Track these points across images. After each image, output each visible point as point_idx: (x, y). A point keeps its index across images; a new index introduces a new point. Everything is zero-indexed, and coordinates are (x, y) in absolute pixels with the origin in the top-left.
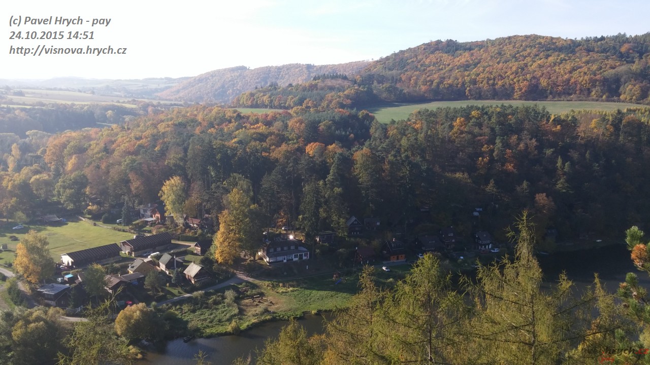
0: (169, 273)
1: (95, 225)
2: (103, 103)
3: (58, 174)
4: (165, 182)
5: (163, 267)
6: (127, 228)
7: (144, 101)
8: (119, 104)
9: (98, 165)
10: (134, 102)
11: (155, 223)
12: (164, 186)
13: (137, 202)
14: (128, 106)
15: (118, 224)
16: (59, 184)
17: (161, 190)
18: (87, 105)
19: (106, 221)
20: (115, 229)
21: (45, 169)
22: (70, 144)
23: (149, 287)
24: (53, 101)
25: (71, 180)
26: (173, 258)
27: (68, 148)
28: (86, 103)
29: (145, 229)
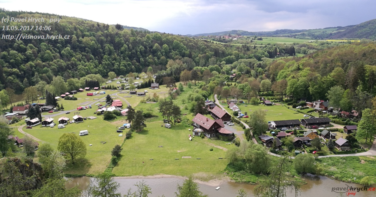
5: (323, 137)
6: (305, 112)
10: (317, 42)
11: (321, 111)
12: (329, 90)
15: (301, 109)
17: (327, 92)
20: (298, 111)
21: (268, 77)
26: (329, 133)
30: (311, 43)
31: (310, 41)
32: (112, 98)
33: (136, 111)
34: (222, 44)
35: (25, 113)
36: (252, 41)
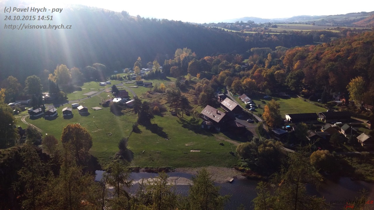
0: (346, 136)
1: (305, 101)
2: (319, 30)
3: (289, 71)
4: (352, 80)
5: (343, 132)
6: (324, 105)
7: (345, 28)
8: (328, 30)
9: (312, 67)
10: (338, 29)
11: (341, 104)
12: (350, 82)
13: (331, 90)
14: (334, 31)
15: (318, 102)
16: (289, 76)
17: (348, 84)
18: (310, 32)
19: (312, 100)
20: (316, 105)
21: (282, 68)
22: (297, 54)
23: (332, 142)
24: (291, 30)
25: (295, 74)
26: (350, 128)
27: (296, 56)
28: (309, 31)
29: (334, 107)
30: (331, 31)
31: (330, 28)
32: (118, 88)
33: (142, 102)
34: (233, 32)
35: (28, 103)
36: (265, 29)
